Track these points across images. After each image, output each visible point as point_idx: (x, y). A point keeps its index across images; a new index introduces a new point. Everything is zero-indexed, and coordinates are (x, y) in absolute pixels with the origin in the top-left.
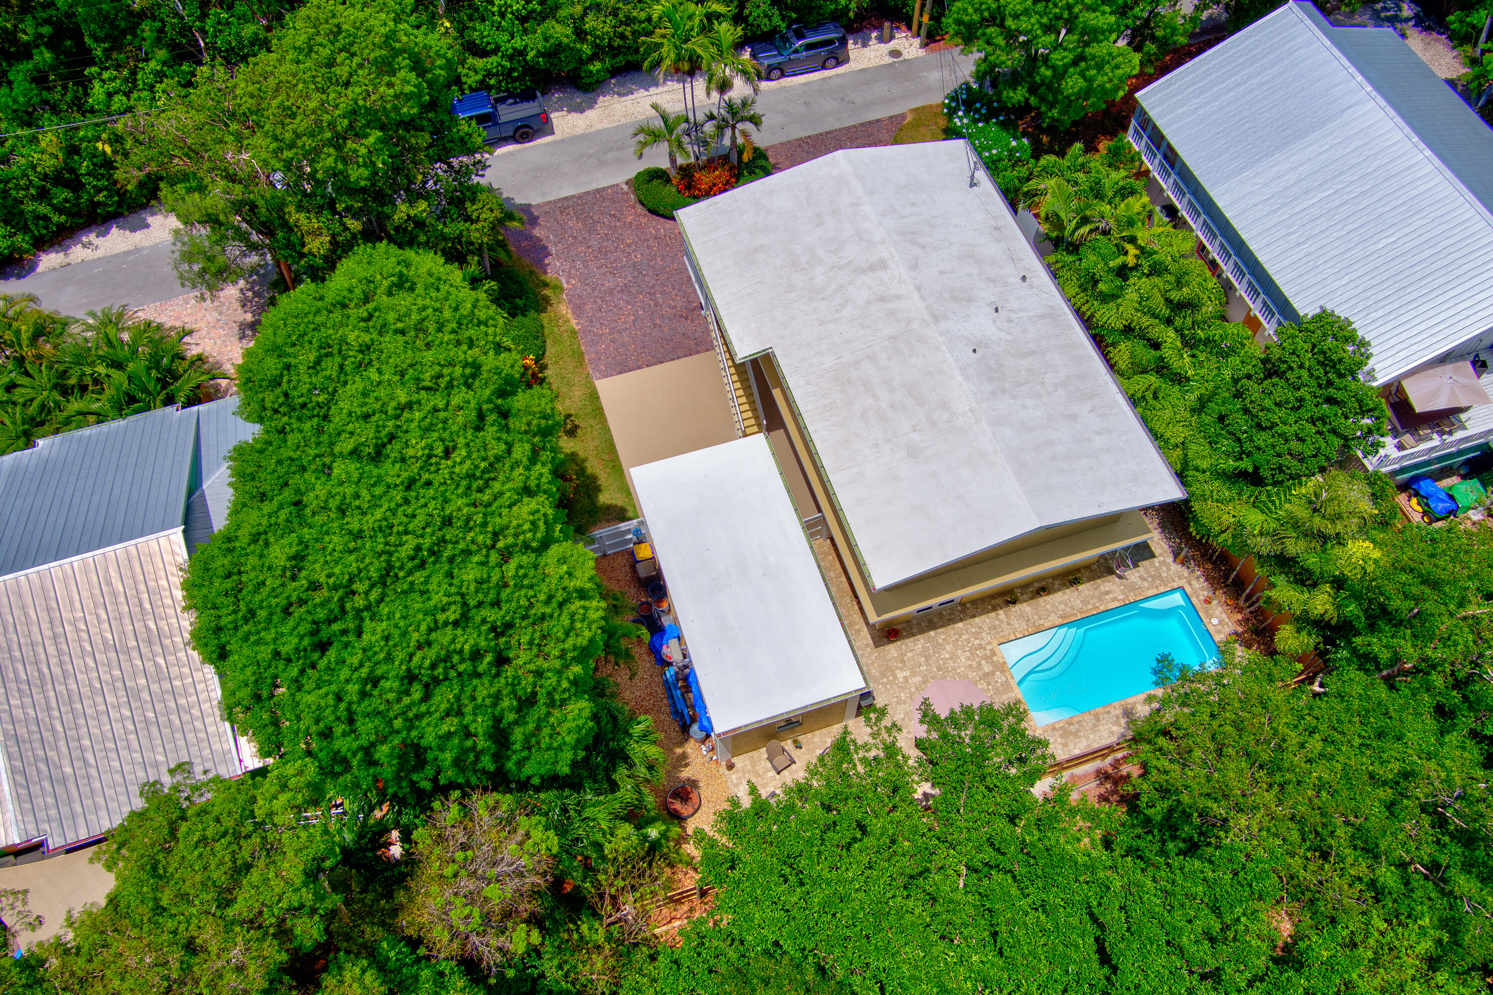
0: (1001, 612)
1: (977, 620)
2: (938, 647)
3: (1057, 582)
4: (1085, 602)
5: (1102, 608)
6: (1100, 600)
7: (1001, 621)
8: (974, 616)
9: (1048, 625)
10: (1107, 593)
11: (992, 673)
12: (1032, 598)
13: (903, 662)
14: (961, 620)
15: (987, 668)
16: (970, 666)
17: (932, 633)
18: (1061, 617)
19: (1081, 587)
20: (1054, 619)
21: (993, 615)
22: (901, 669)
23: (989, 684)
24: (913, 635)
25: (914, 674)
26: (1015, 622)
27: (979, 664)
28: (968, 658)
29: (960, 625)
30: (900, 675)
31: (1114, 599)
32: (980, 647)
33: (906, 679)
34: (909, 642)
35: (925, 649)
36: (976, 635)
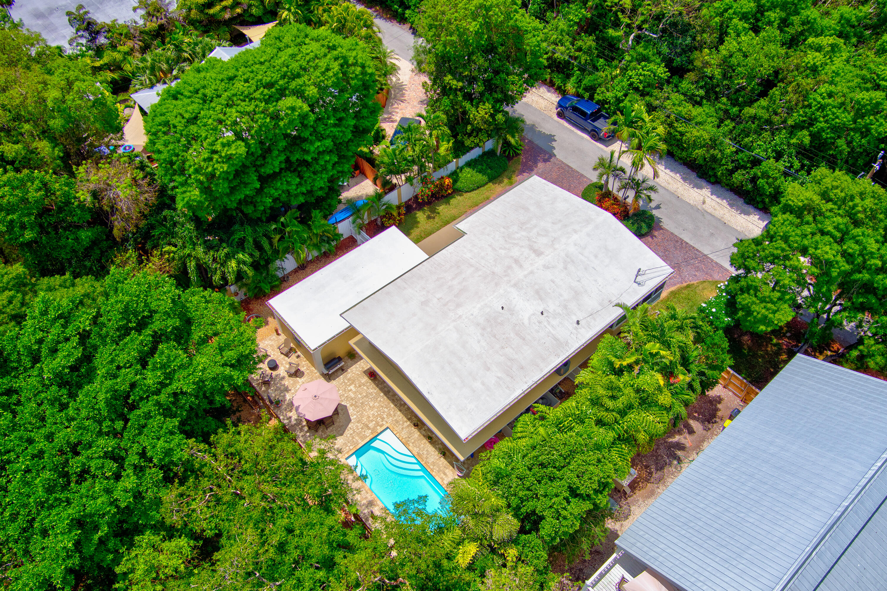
0: (409, 423)
1: (399, 413)
2: (375, 399)
3: (441, 446)
4: (434, 464)
5: (433, 474)
6: (439, 471)
7: (403, 424)
8: (400, 411)
9: (410, 448)
10: (445, 474)
11: (369, 428)
12: (424, 436)
13: (360, 386)
14: (396, 405)
15: (371, 425)
16: (369, 417)
17: (382, 394)
18: (418, 454)
19: (442, 459)
20: (415, 451)
21: (405, 419)
22: (355, 387)
23: (362, 428)
24: (377, 386)
25: (355, 393)
26: (405, 431)
27: (372, 421)
28: (373, 415)
29: (392, 406)
30: (352, 387)
31: (442, 479)
32: (383, 419)
33: (351, 390)
34: (373, 385)
35: (371, 394)
36: (389, 415)
